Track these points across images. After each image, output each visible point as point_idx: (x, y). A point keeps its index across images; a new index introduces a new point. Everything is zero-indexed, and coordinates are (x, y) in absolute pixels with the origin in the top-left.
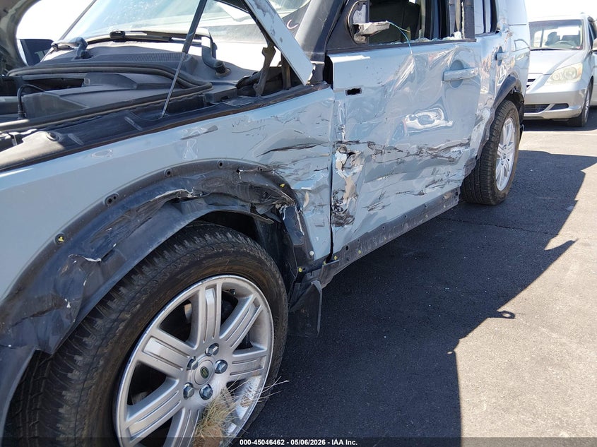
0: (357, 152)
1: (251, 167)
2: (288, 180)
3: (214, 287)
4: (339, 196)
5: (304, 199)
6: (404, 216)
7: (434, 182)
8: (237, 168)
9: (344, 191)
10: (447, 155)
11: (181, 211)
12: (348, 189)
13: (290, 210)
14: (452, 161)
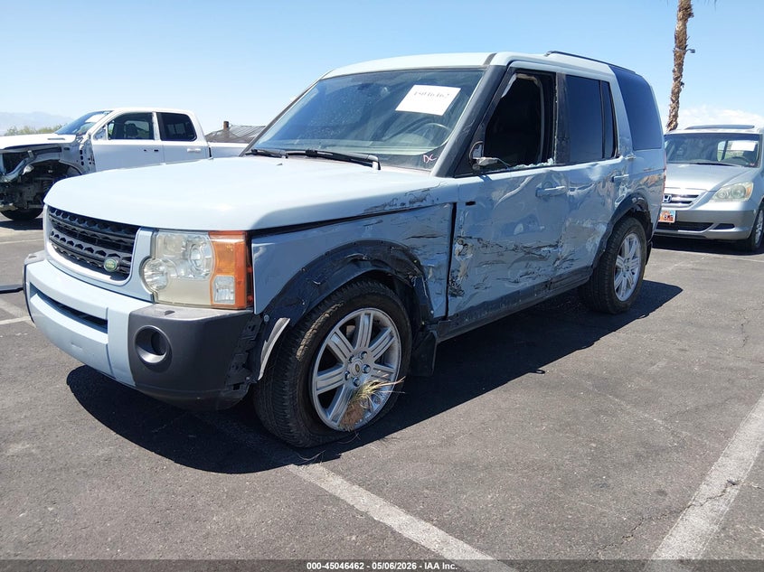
0: (470, 244)
1: (398, 246)
2: (420, 258)
3: (369, 315)
4: (455, 274)
5: (428, 273)
6: (502, 298)
7: (527, 274)
8: (391, 245)
9: (459, 271)
10: (539, 253)
11: (358, 265)
12: (461, 269)
13: (419, 280)
14: (542, 258)
